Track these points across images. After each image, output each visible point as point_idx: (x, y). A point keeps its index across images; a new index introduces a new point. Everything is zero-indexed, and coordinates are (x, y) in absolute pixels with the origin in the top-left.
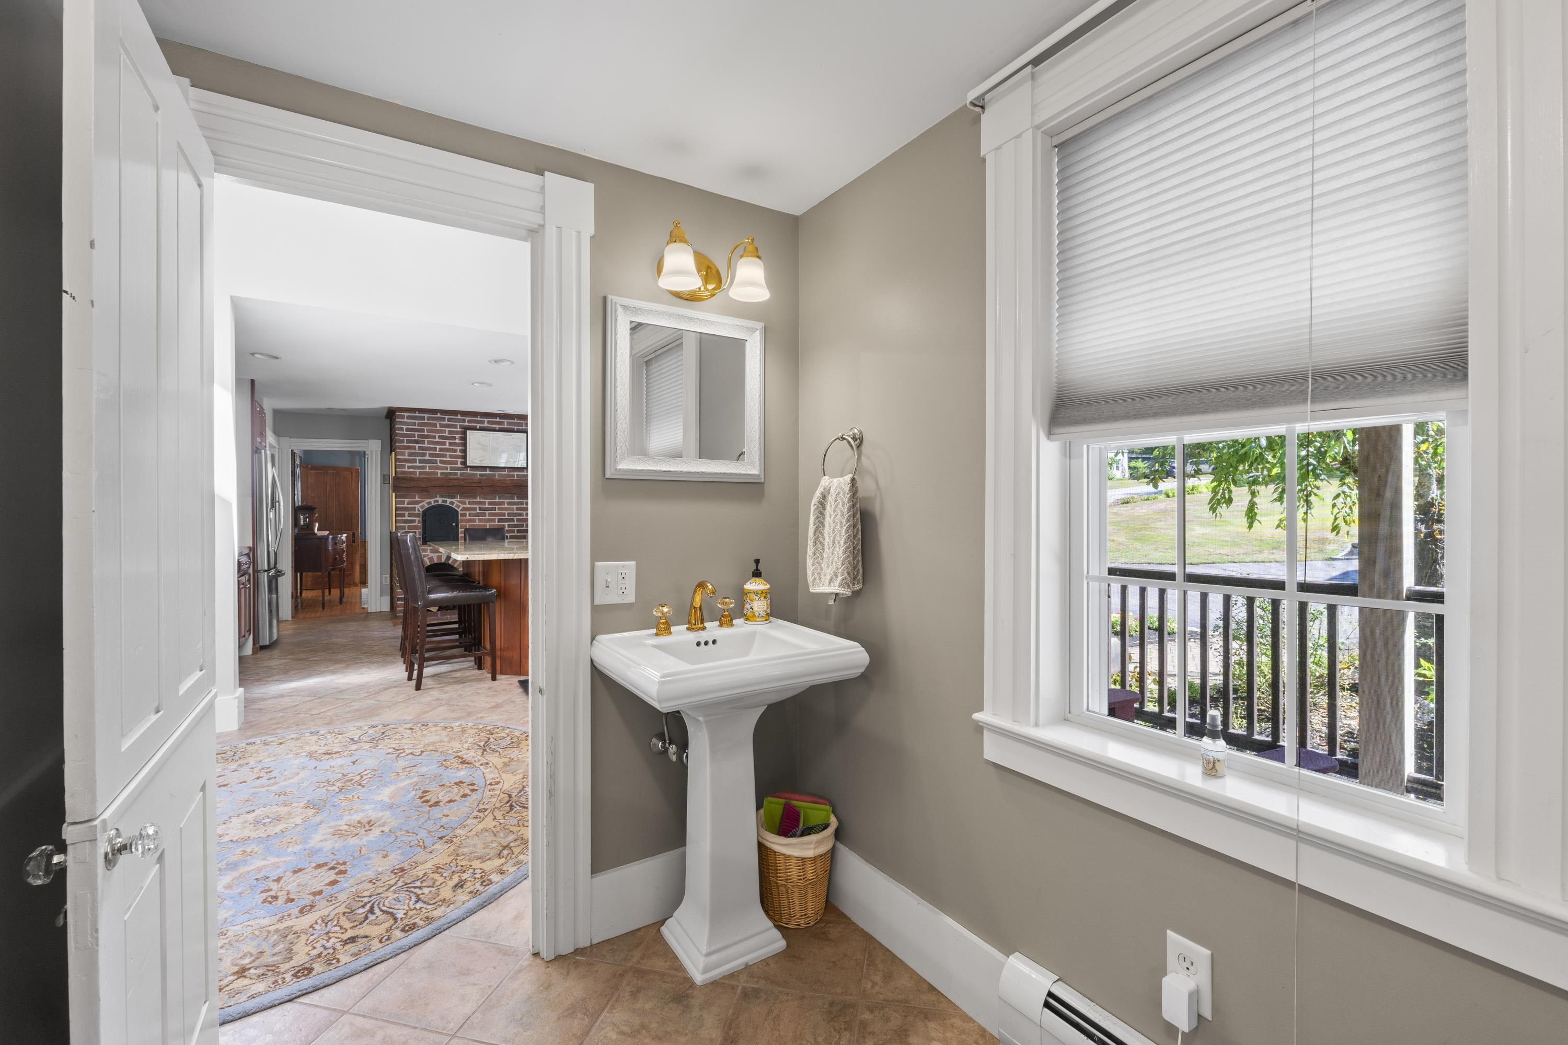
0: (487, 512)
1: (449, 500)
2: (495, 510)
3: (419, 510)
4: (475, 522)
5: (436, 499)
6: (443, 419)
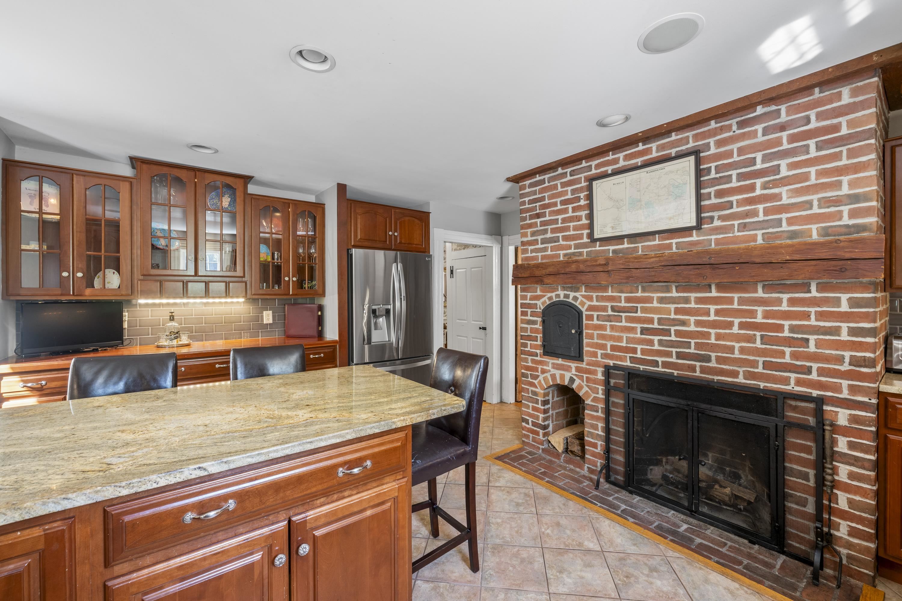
0: (623, 315)
1: (572, 294)
2: (637, 312)
3: (540, 308)
4: (606, 330)
5: (557, 293)
6: (564, 175)
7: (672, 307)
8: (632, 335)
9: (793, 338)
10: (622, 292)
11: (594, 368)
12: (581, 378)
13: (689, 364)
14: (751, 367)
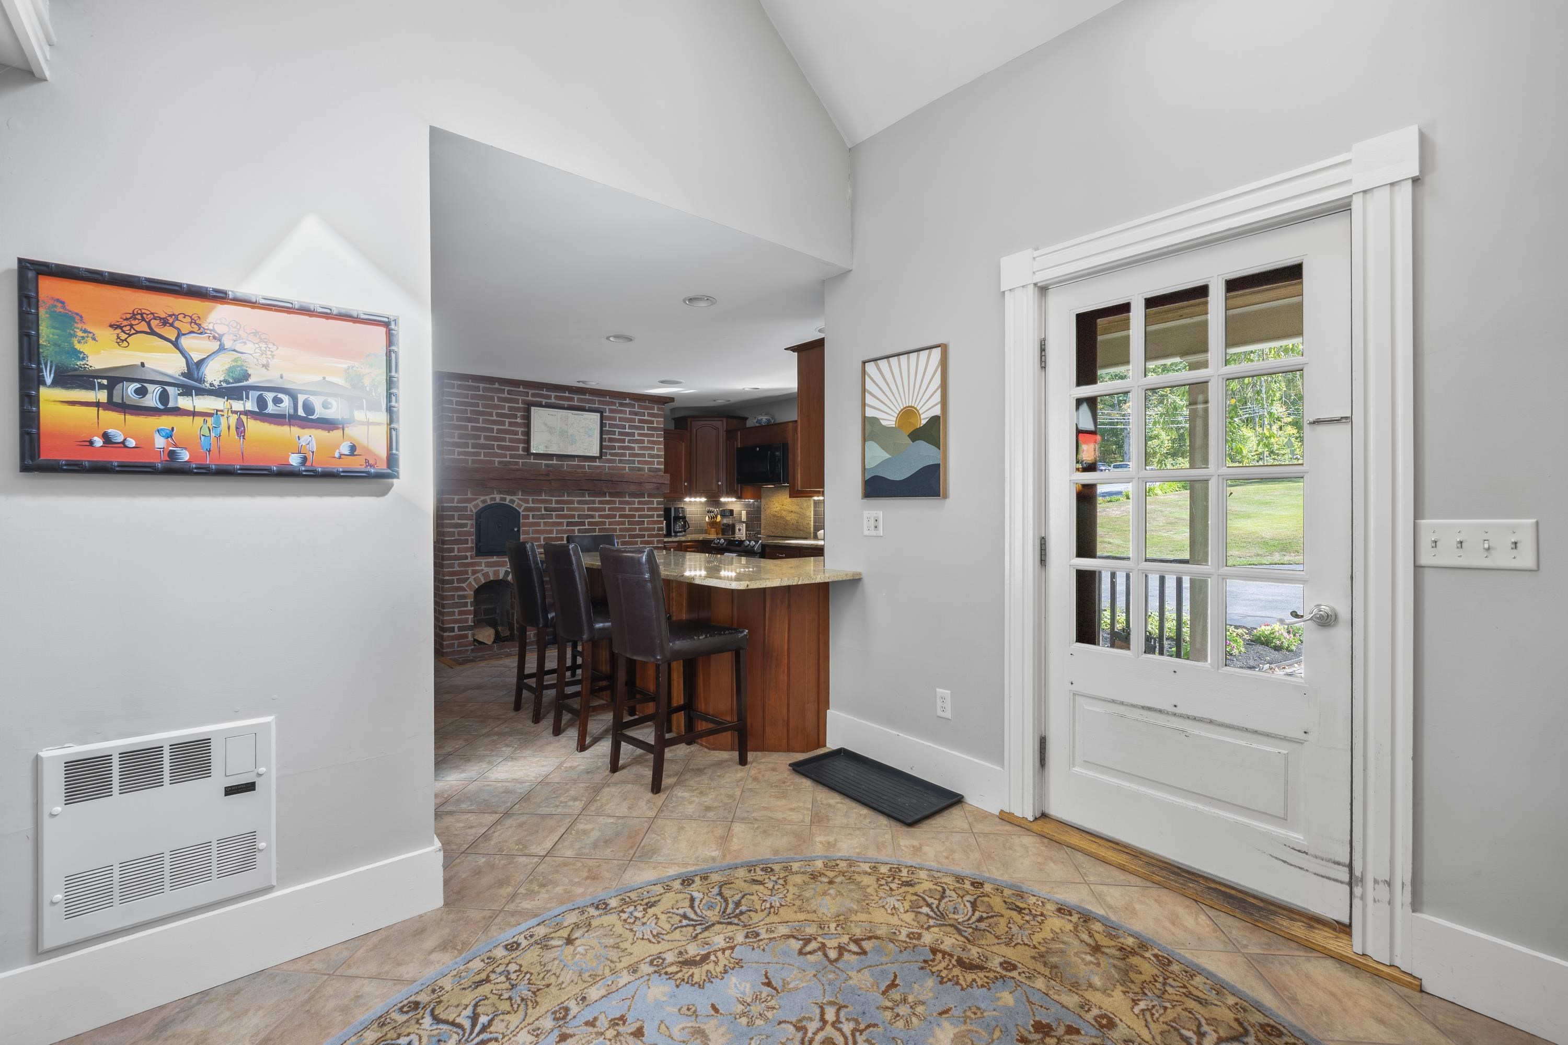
0: (554, 513)
1: (508, 498)
2: (563, 511)
3: (471, 511)
4: (539, 526)
5: (492, 496)
6: (502, 391)
7: (586, 506)
10: (553, 496)
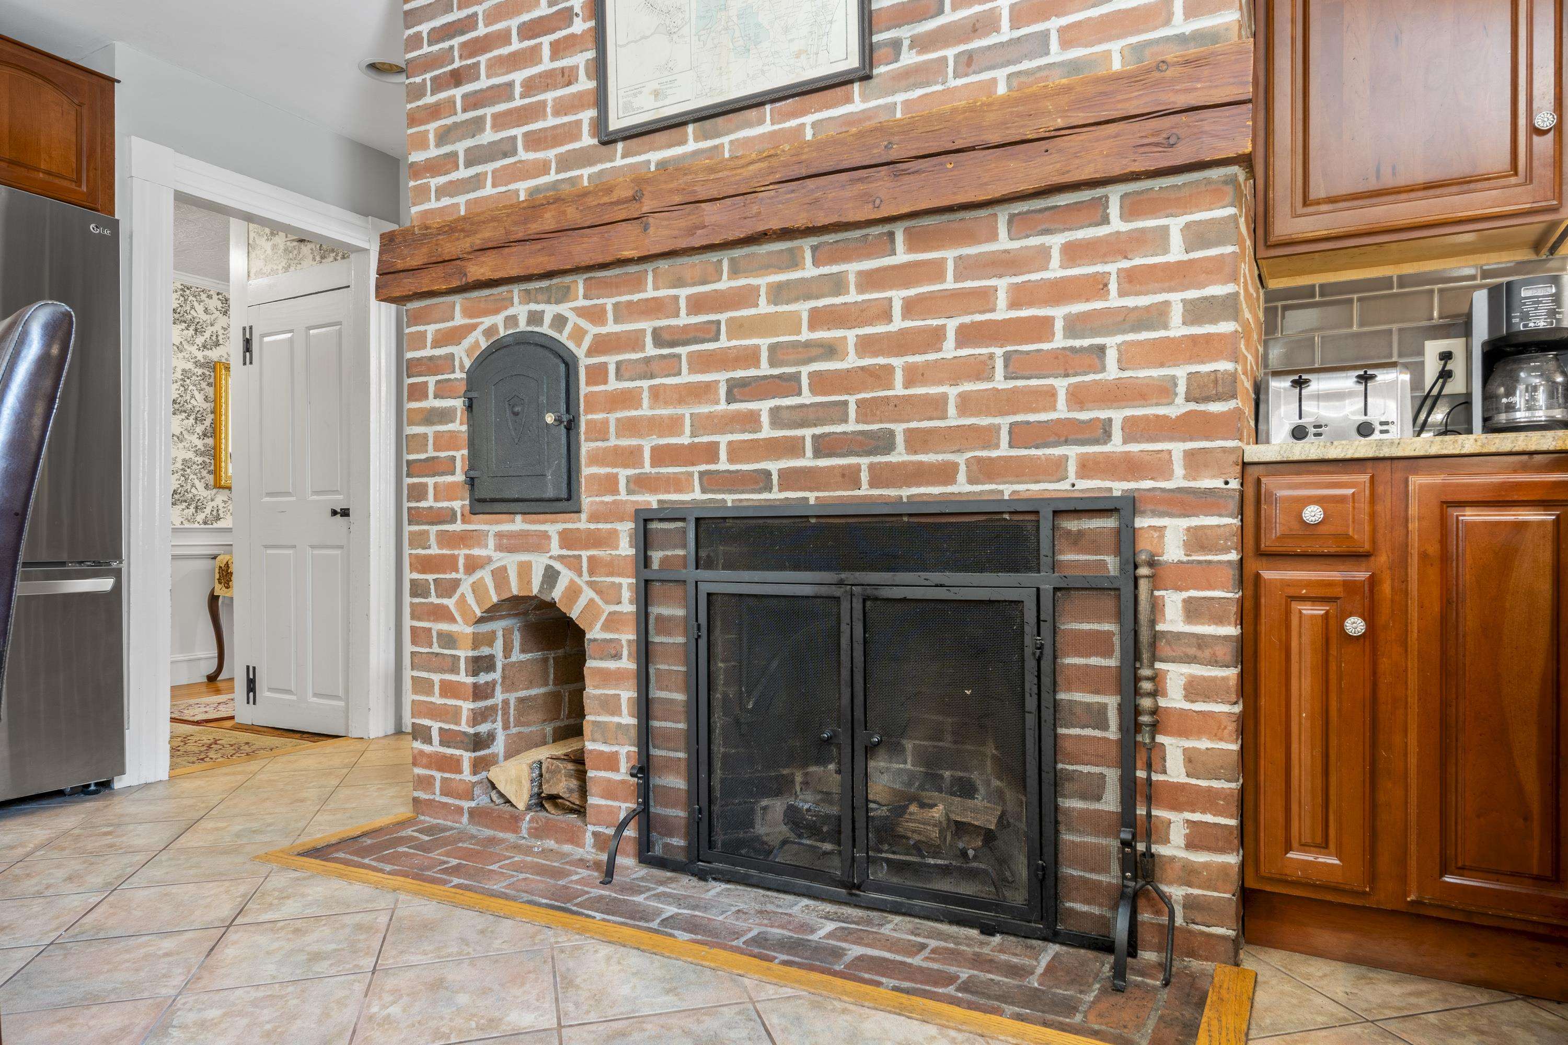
0: (683, 351)
1: (550, 311)
3: (462, 367)
5: (510, 311)
7: (803, 308)
8: (705, 409)
9: (1072, 349)
10: (679, 283)
11: (609, 526)
12: (574, 564)
13: (842, 467)
14: (984, 448)
